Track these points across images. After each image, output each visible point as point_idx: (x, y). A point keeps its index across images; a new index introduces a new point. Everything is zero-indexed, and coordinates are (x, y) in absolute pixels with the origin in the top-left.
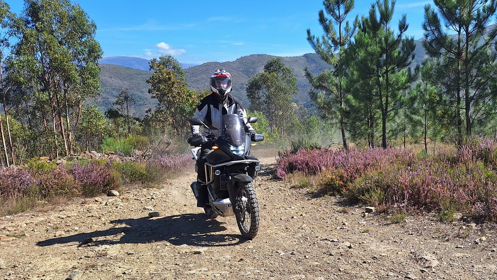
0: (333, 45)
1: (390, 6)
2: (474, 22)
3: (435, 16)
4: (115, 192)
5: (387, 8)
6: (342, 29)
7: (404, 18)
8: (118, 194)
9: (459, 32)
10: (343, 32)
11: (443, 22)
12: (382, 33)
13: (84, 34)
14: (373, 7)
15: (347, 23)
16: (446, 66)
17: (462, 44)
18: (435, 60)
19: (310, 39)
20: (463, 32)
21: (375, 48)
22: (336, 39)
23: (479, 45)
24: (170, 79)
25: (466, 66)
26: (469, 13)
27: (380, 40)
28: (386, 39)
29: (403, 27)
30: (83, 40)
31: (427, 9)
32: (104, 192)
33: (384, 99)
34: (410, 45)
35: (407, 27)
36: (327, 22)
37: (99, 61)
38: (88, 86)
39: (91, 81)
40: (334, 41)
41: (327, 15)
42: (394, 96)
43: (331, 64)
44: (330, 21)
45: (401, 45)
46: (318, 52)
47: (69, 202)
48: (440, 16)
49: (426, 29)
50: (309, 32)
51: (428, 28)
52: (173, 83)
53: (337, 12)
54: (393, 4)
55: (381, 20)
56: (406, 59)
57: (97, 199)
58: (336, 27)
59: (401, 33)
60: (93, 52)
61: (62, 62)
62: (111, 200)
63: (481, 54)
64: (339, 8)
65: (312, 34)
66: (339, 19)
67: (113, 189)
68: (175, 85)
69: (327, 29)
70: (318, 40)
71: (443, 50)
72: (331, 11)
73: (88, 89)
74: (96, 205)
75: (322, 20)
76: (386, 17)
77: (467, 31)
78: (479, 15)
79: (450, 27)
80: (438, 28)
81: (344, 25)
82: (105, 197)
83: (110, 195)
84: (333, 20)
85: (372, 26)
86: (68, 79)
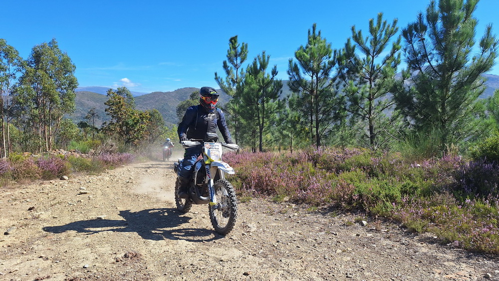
0: (232, 83)
1: (266, 59)
2: (322, 71)
3: (296, 66)
4: (65, 177)
5: (264, 61)
6: (239, 73)
7: (275, 67)
8: (67, 178)
9: (312, 77)
10: (239, 75)
11: (301, 70)
12: (260, 76)
13: (67, 72)
14: (255, 60)
15: (242, 69)
16: (303, 99)
17: (314, 85)
18: (296, 95)
19: (216, 79)
20: (315, 78)
21: (255, 86)
22: (234, 79)
23: (325, 86)
24: (120, 102)
25: (316, 100)
26: (319, 65)
27: (259, 80)
28: (263, 81)
29: (274, 72)
30: (66, 76)
31: (290, 62)
32: (58, 177)
33: (261, 120)
34: (279, 85)
35: (277, 73)
36: (229, 68)
37: (76, 90)
38: (67, 106)
39: (68, 103)
40: (233, 80)
41: (229, 64)
42: (268, 117)
43: (230, 95)
44: (231, 68)
45: (273, 84)
46: (222, 88)
47: (32, 183)
48: (299, 66)
49: (289, 74)
50: (216, 74)
51: (291, 74)
52: (122, 105)
53: (235, 62)
54: (268, 58)
55: (260, 68)
56: (276, 94)
57: (51, 181)
58: (235, 71)
59: (273, 76)
60: (72, 84)
61: (49, 90)
62: (61, 182)
63: (326, 91)
64: (237, 60)
65: (218, 76)
66: (236, 66)
67: (65, 175)
68: (123, 107)
69: (228, 73)
70: (221, 80)
71: (301, 88)
72: (231, 61)
73: (65, 108)
74: (49, 186)
75: (225, 66)
76: (263, 66)
77: (317, 76)
78: (324, 66)
79: (306, 73)
80: (298, 74)
81: (239, 70)
82: (58, 180)
83: (62, 179)
84: (233, 67)
85: (254, 71)
86: (52, 101)
